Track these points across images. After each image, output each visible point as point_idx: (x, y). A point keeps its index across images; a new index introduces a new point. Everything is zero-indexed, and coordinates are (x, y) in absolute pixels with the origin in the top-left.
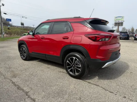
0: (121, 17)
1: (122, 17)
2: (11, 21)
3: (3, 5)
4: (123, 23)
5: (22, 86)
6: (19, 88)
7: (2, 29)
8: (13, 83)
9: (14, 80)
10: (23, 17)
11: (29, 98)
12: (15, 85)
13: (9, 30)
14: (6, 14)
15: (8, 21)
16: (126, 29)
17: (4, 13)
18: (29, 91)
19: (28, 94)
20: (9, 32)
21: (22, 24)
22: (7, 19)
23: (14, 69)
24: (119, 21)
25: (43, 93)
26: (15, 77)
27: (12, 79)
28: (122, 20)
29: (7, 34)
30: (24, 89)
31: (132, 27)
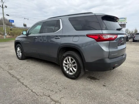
0: (123, 18)
1: (125, 18)
2: (14, 22)
3: (6, 7)
4: (126, 24)
5: (15, 75)
6: (13, 76)
7: (4, 30)
8: (9, 73)
9: (11, 72)
10: (25, 18)
11: (19, 82)
12: (11, 75)
13: (11, 31)
14: (8, 15)
15: (11, 22)
16: (129, 31)
17: (7, 15)
18: (20, 78)
19: (19, 80)
20: (11, 33)
21: (25, 25)
22: (9, 20)
23: (12, 64)
24: (121, 23)
25: (31, 79)
26: (12, 70)
27: (9, 71)
28: (125, 21)
29: (9, 35)
30: (17, 77)
31: (135, 29)
